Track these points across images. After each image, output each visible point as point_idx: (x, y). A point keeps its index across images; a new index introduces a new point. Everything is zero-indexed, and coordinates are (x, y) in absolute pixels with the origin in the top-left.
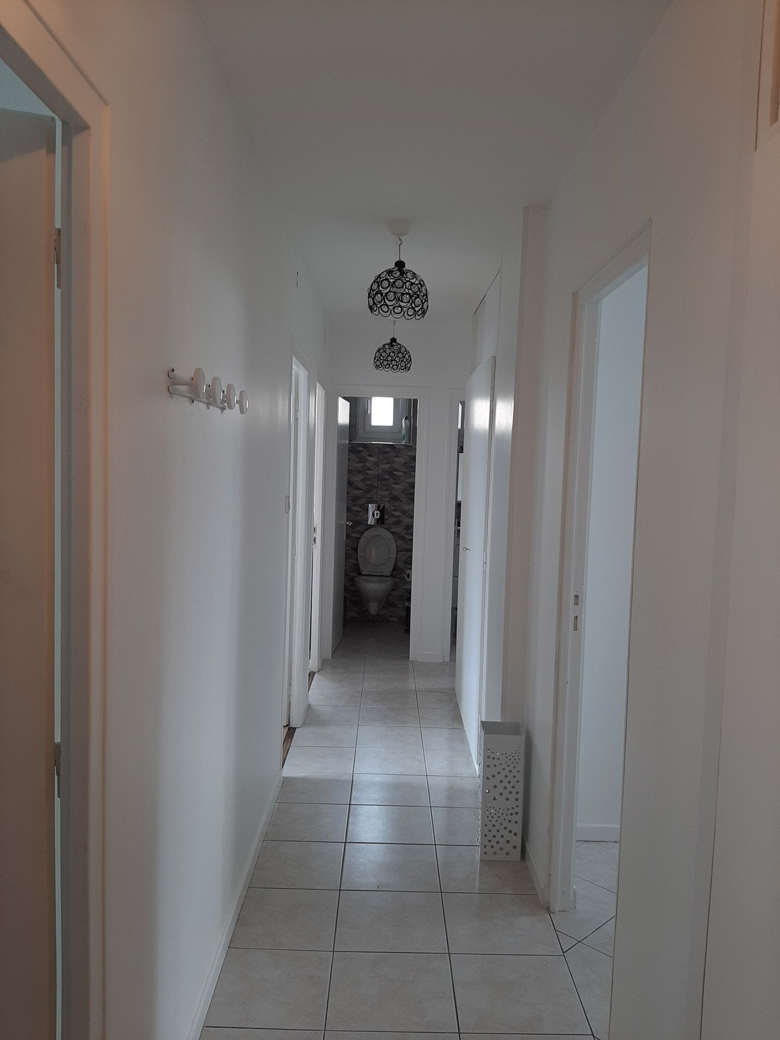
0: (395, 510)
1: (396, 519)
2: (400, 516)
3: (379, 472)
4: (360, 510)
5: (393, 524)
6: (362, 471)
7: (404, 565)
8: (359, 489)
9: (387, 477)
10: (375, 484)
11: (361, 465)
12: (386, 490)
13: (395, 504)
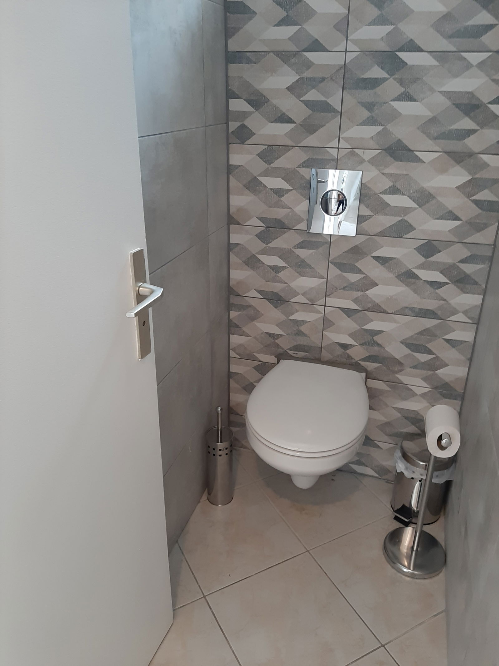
0: (394, 191)
1: (395, 219)
2: (406, 210)
3: (351, 56)
4: (285, 186)
5: (382, 234)
6: (295, 54)
7: (407, 351)
8: (284, 119)
9: (376, 72)
10: (335, 101)
11: (290, 31)
12: (371, 121)
13: (395, 168)
